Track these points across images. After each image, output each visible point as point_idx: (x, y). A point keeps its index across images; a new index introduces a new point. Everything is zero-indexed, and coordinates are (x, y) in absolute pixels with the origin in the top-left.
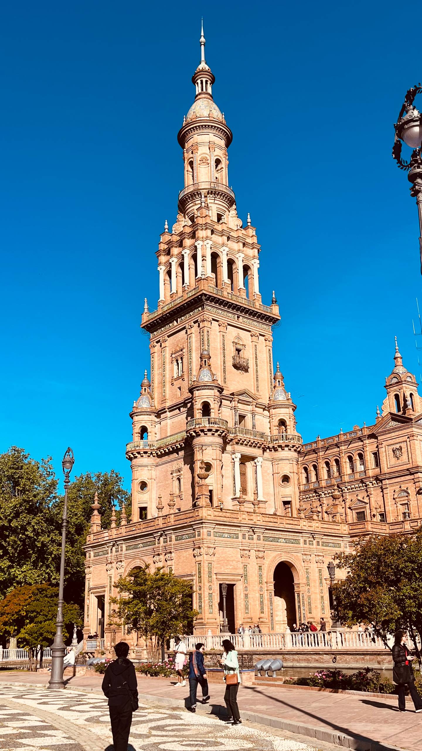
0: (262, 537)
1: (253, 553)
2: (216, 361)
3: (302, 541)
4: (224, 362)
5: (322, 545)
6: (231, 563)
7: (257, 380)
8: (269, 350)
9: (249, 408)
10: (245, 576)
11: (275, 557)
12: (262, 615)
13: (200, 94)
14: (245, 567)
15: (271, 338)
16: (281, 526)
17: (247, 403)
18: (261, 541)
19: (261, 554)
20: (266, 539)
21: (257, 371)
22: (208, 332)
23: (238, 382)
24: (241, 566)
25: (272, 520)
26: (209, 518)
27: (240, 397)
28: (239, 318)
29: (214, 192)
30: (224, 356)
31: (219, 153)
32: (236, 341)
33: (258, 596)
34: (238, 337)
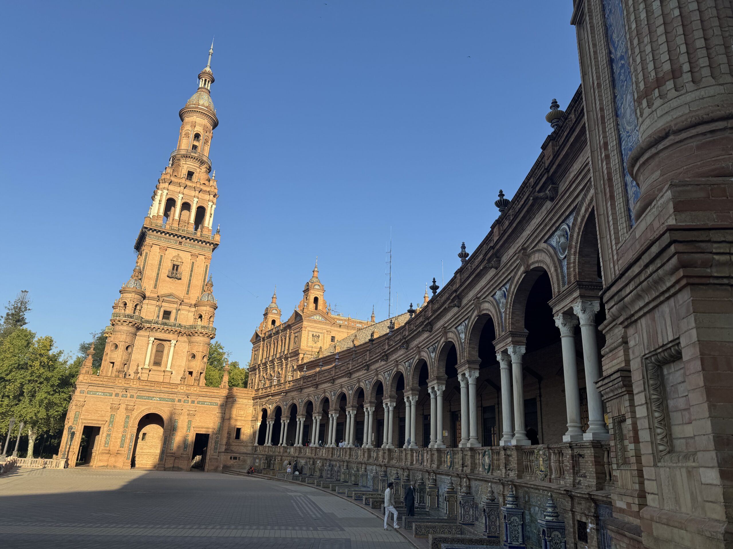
0: (135, 396)
1: (123, 407)
2: (150, 273)
3: (177, 399)
4: (158, 274)
5: (198, 403)
6: (99, 412)
7: (189, 286)
8: (207, 266)
9: (175, 306)
10: (111, 422)
11: (144, 410)
12: (121, 449)
13: (201, 88)
14: (113, 415)
15: (211, 257)
16: (158, 388)
17: (174, 303)
18: (134, 399)
19: (129, 407)
20: (138, 397)
21: (190, 280)
22: (147, 253)
23: (170, 288)
24: (109, 414)
25: (149, 384)
26: (84, 381)
27: (165, 298)
28: (180, 243)
29: (186, 156)
30: (159, 270)
31: (199, 129)
32: (175, 260)
33: (121, 435)
34: (178, 256)
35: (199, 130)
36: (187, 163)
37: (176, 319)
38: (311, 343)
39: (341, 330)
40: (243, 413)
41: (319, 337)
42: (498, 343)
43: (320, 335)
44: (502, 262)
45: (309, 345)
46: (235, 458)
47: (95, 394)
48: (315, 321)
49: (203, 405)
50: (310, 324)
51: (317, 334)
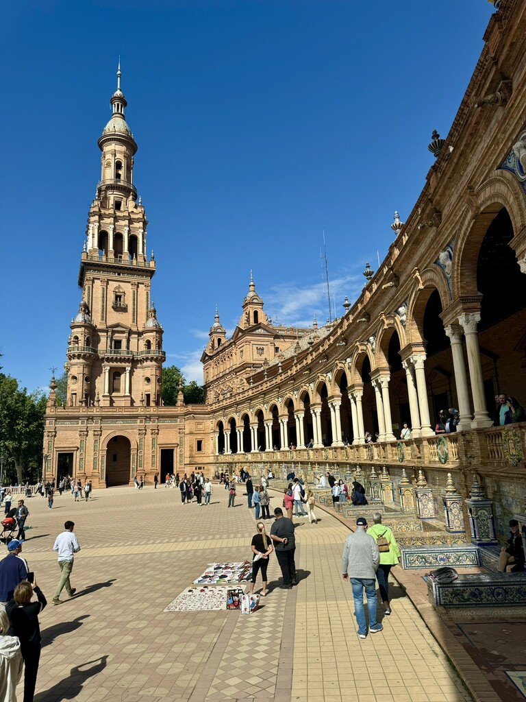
0: (100, 422)
1: (90, 433)
2: (97, 307)
3: (139, 421)
4: (103, 307)
5: (158, 423)
6: (69, 440)
7: (134, 315)
8: (147, 293)
9: (125, 335)
10: (82, 448)
11: (110, 434)
12: (95, 471)
13: (115, 114)
15: (150, 284)
16: (120, 413)
17: (123, 332)
18: (99, 424)
19: (96, 433)
20: (103, 423)
21: (134, 309)
22: (89, 287)
23: (117, 318)
24: (79, 441)
25: (111, 410)
26: (52, 414)
27: (114, 329)
28: (119, 274)
29: (111, 187)
30: (103, 302)
32: (117, 291)
33: (92, 458)
34: (119, 287)
35: (119, 158)
36: (113, 193)
37: (127, 347)
38: (256, 356)
39: (284, 340)
40: (201, 427)
41: (263, 349)
42: (445, 316)
43: (265, 347)
44: (443, 216)
45: (255, 358)
47: (64, 424)
48: (257, 334)
49: (164, 424)
50: (253, 338)
51: (261, 347)
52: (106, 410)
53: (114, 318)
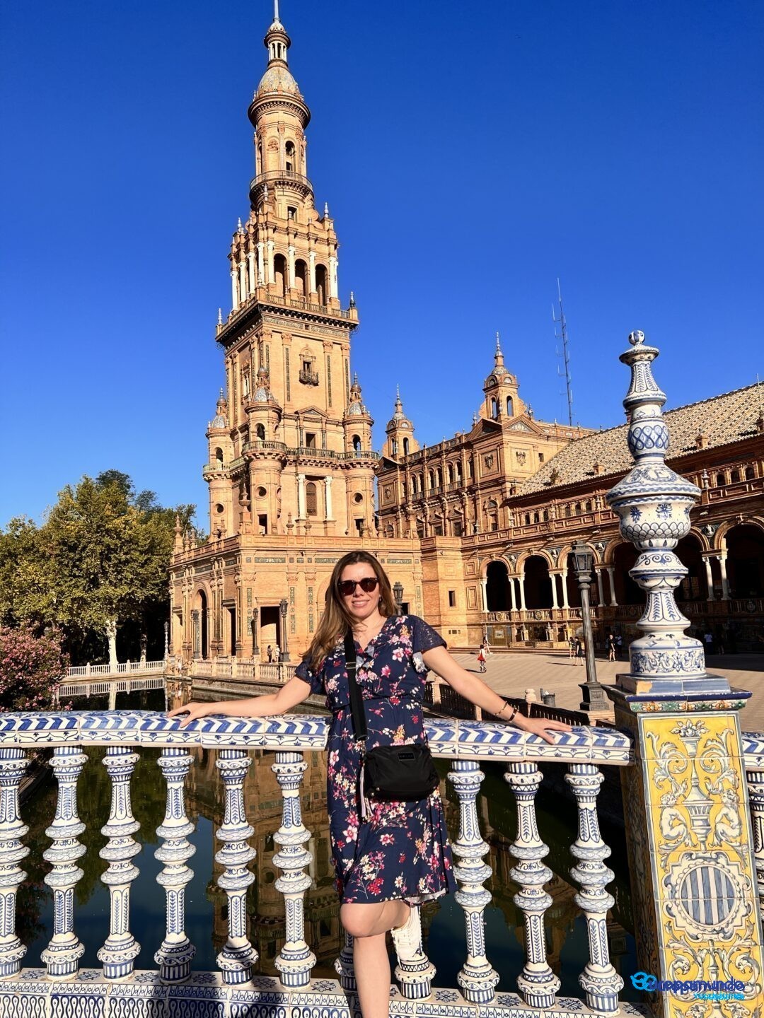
0: (313, 559)
1: (302, 576)
2: (277, 377)
4: (288, 378)
6: (275, 586)
7: (330, 395)
8: (346, 360)
9: (319, 425)
10: (292, 599)
13: (272, 61)
14: (292, 590)
15: (349, 346)
16: (338, 546)
17: (316, 421)
18: (313, 563)
19: (310, 576)
20: (318, 560)
21: (329, 384)
22: (267, 346)
23: (307, 398)
24: (287, 588)
25: (326, 541)
26: (248, 545)
27: (306, 415)
28: (307, 326)
29: (282, 183)
30: (288, 372)
31: (290, 134)
32: (304, 353)
33: (307, 615)
34: (307, 348)
35: (290, 136)
36: (285, 193)
37: (323, 445)
38: (516, 466)
39: (550, 443)
40: (452, 570)
41: (524, 456)
43: (527, 453)
45: (515, 468)
46: (454, 632)
47: (265, 562)
48: (517, 432)
49: (394, 565)
50: (513, 438)
51: (522, 452)
52: (320, 542)
53: (304, 398)
